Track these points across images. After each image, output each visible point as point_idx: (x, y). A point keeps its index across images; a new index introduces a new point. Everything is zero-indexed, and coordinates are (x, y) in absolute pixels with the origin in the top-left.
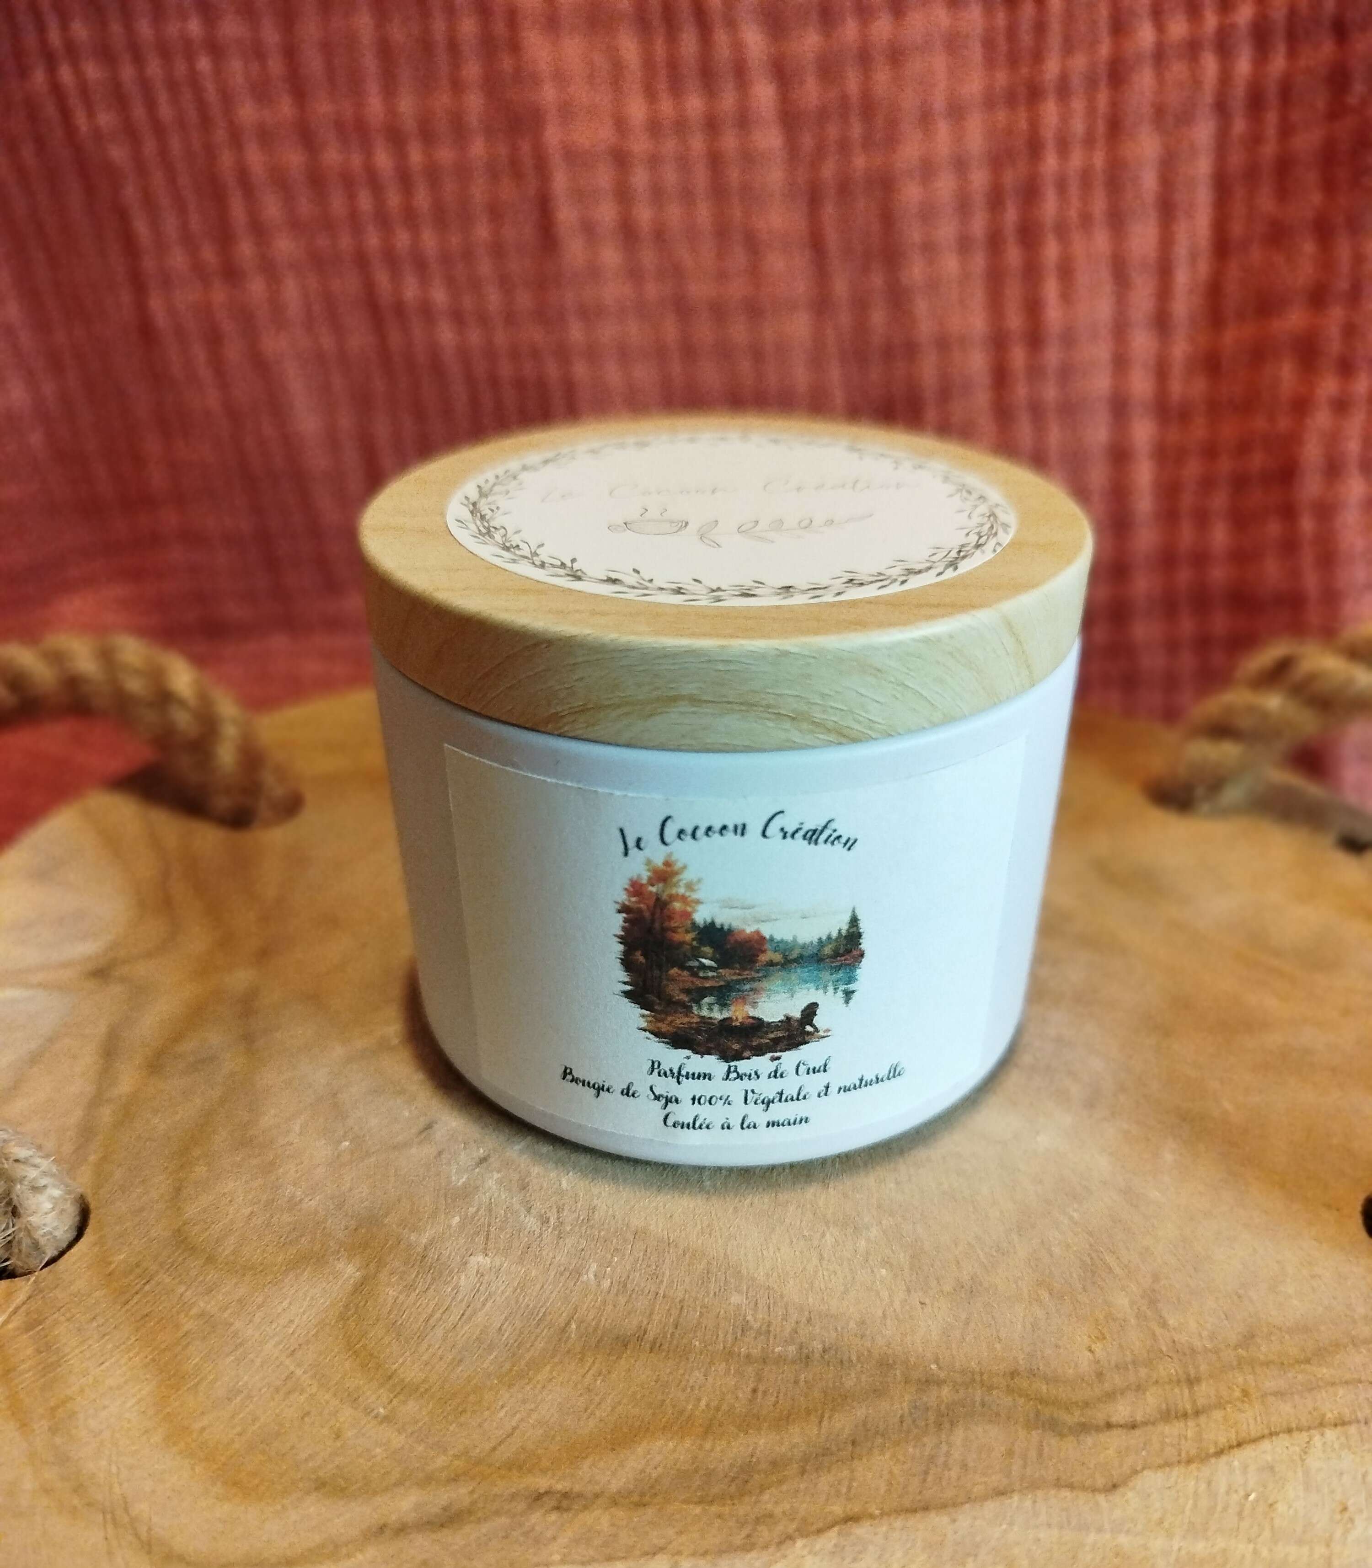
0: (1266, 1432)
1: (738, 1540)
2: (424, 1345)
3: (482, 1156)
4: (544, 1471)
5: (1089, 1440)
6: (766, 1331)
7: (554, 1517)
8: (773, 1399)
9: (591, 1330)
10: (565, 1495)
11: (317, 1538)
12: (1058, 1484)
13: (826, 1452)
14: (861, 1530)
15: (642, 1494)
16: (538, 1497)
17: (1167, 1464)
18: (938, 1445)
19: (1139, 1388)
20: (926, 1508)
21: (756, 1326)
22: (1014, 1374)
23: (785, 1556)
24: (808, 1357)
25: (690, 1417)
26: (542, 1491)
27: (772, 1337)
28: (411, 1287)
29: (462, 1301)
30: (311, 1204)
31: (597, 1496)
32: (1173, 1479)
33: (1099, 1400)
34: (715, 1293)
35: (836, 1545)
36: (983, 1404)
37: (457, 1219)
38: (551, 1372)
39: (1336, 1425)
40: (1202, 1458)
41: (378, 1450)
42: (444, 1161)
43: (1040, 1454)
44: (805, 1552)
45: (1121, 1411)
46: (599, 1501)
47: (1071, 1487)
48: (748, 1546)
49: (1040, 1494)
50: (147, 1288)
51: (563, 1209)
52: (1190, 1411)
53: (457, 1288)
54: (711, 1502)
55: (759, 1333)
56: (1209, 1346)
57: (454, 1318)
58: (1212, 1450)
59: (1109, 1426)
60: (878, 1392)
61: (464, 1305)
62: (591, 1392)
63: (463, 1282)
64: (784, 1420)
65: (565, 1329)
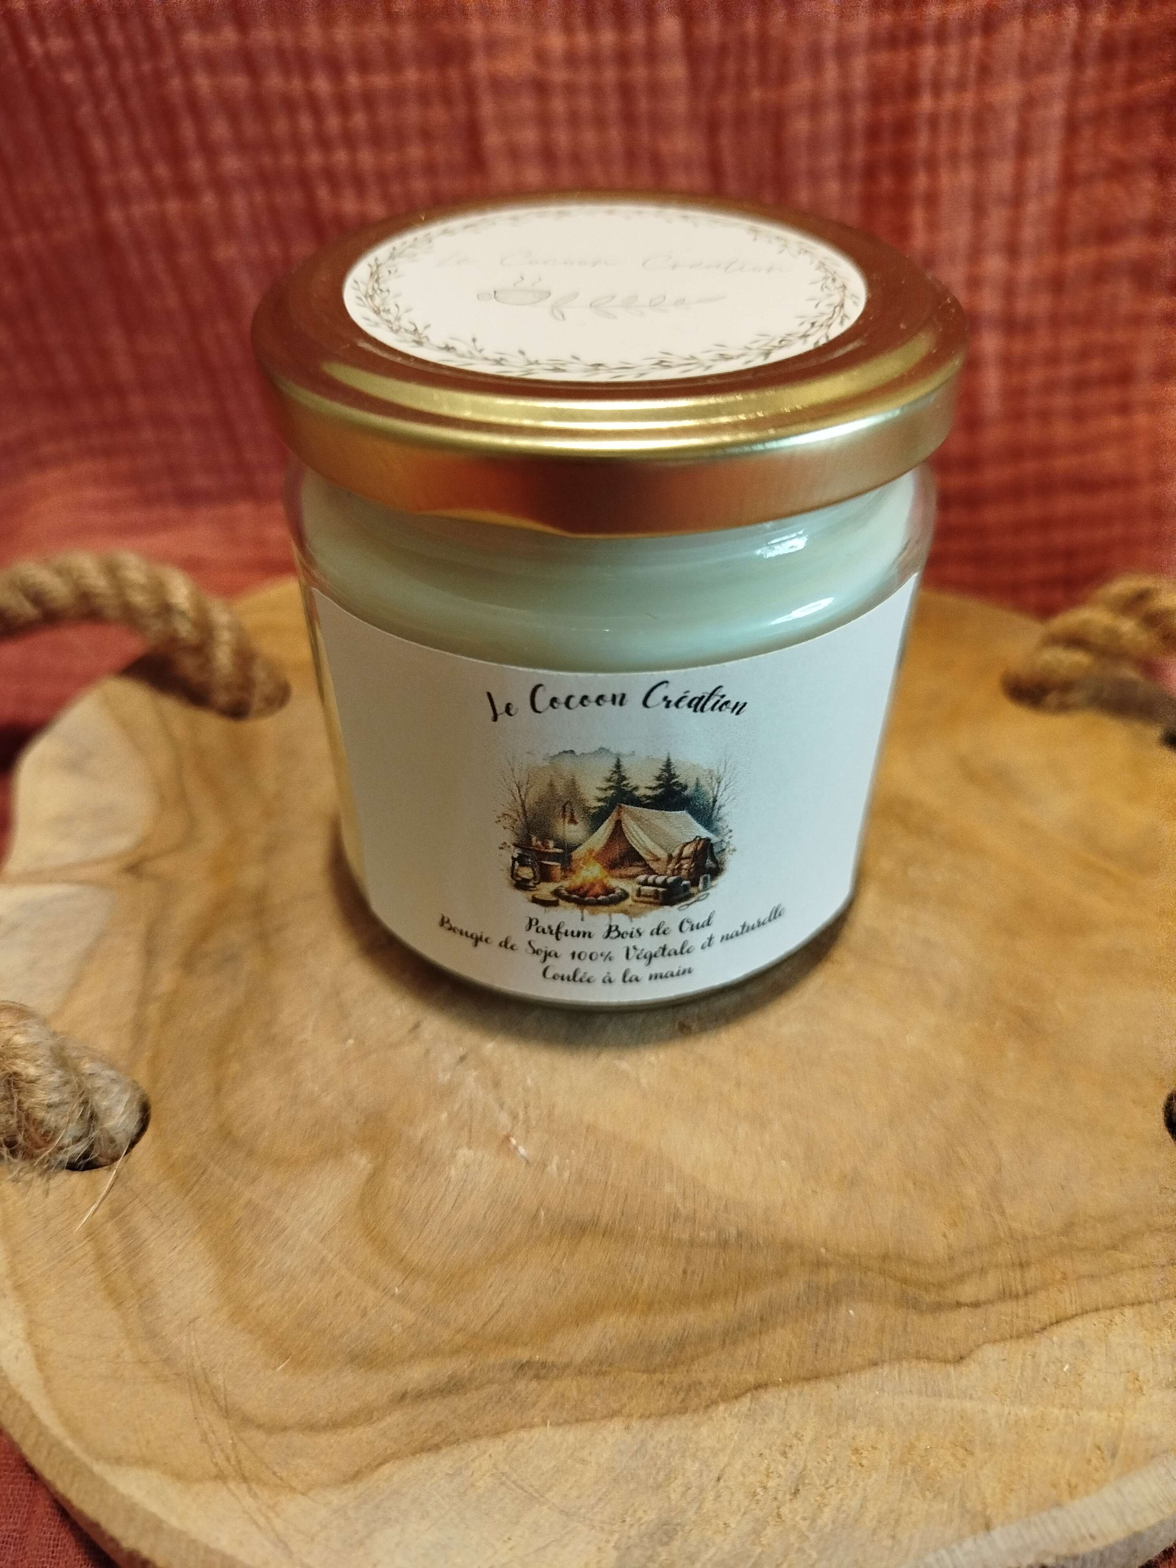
0: (1080, 1311)
1: (675, 1403)
2: (425, 1232)
4: (525, 1345)
5: (943, 1318)
6: (692, 1219)
7: (534, 1384)
8: (699, 1279)
10: (543, 1365)
11: (356, 1404)
12: (918, 1356)
13: (740, 1327)
14: (768, 1397)
15: (601, 1364)
16: (522, 1368)
17: (1003, 1339)
18: (826, 1323)
19: (983, 1271)
20: (817, 1376)
22: (885, 1257)
23: (711, 1418)
24: (726, 1242)
25: (637, 1294)
26: (524, 1361)
27: (697, 1222)
28: (411, 1179)
29: (452, 1191)
30: (328, 1099)
31: (567, 1366)
32: (1006, 1352)
35: (749, 1410)
36: (861, 1283)
38: (527, 1254)
39: (1133, 1304)
40: (1029, 1333)
41: (396, 1326)
42: (432, 1059)
43: (905, 1329)
44: (726, 1415)
45: (968, 1291)
46: (568, 1371)
47: (928, 1358)
48: (683, 1410)
49: (904, 1363)
50: (204, 1177)
51: (529, 1106)
52: (1021, 1292)
53: (448, 1180)
54: (655, 1371)
56: (1038, 1233)
57: (447, 1207)
58: (1037, 1326)
59: (959, 1305)
60: (781, 1274)
61: (455, 1194)
62: (558, 1272)
63: (453, 1172)
64: (708, 1298)
65: (536, 1216)
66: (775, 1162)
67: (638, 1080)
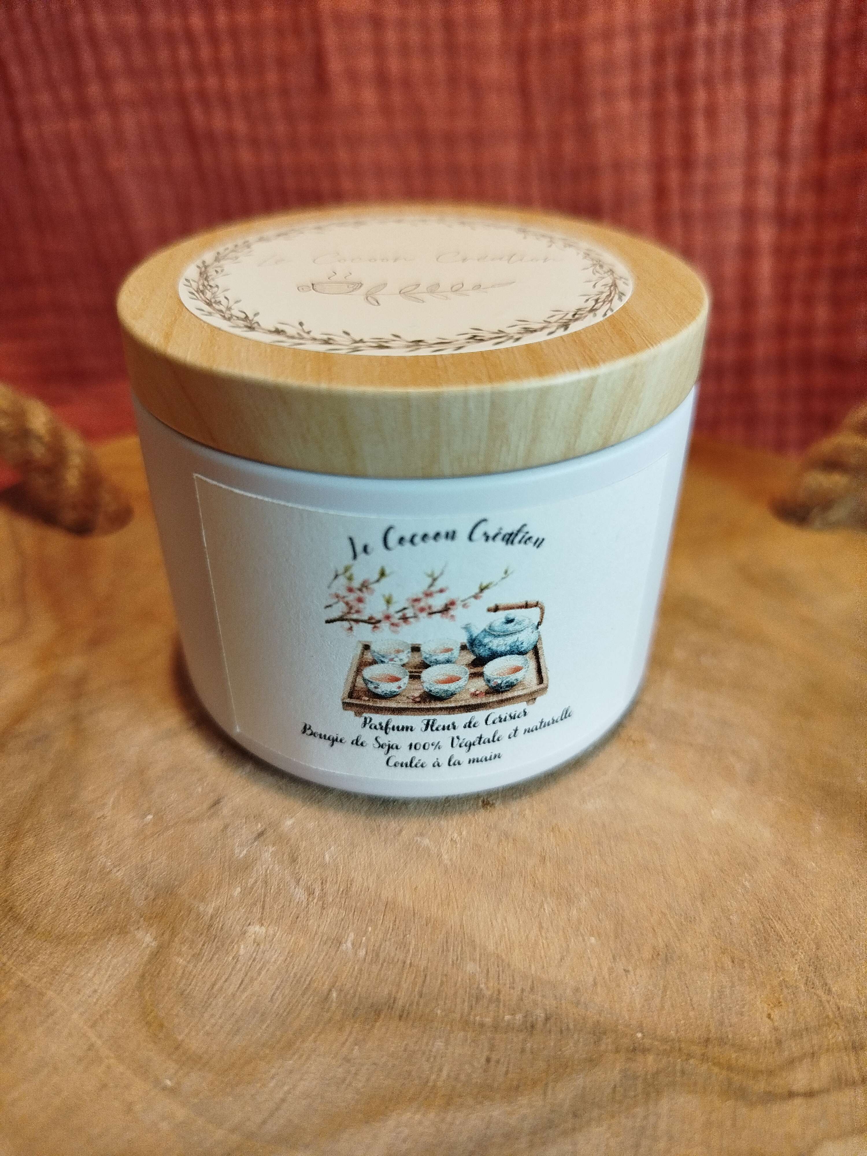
3: (260, 831)
5: (775, 1110)
6: (496, 1000)
8: (504, 1069)
9: (349, 998)
13: (551, 1125)
17: (844, 1135)
18: (646, 1117)
19: (813, 1056)
21: (488, 993)
24: (532, 1027)
25: (433, 1087)
27: (501, 1005)
30: (118, 874)
33: (782, 1067)
34: (453, 962)
36: (683, 1072)
37: (238, 890)
42: (229, 834)
45: (799, 1079)
51: (326, 882)
53: (236, 957)
55: (490, 1000)
57: (232, 988)
59: (791, 1094)
60: (593, 1062)
61: (242, 974)
62: (349, 1061)
63: (242, 950)
64: (514, 1090)
65: (327, 997)
66: (584, 940)
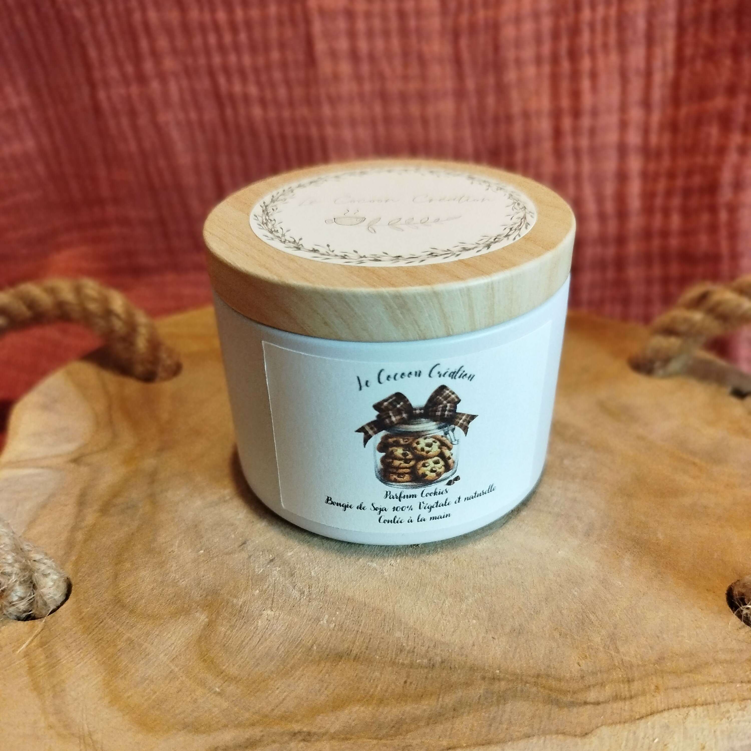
0: (666, 708)
2: (239, 657)
3: (271, 559)
4: (297, 721)
5: (575, 711)
7: (302, 744)
9: (324, 649)
10: (309, 734)
12: (558, 733)
13: (440, 715)
15: (346, 733)
16: (294, 734)
17: (614, 723)
20: (489, 743)
21: (408, 648)
22: (538, 676)
24: (433, 665)
26: (296, 731)
28: (233, 627)
29: (259, 634)
31: (324, 734)
32: (616, 731)
33: (582, 690)
34: (387, 631)
36: (522, 691)
37: (258, 591)
38: (303, 670)
39: (703, 705)
40: (632, 720)
41: (215, 709)
42: (252, 561)
43: (549, 716)
46: (324, 738)
47: (564, 734)
49: (548, 736)
50: (102, 624)
51: (312, 587)
52: (628, 696)
53: (256, 628)
54: (381, 739)
55: (409, 652)
56: (640, 663)
57: (254, 643)
58: (637, 716)
60: (467, 684)
61: (260, 635)
62: (323, 681)
63: (260, 624)
64: (420, 697)
65: (310, 649)
66: (469, 621)
67: (382, 573)
